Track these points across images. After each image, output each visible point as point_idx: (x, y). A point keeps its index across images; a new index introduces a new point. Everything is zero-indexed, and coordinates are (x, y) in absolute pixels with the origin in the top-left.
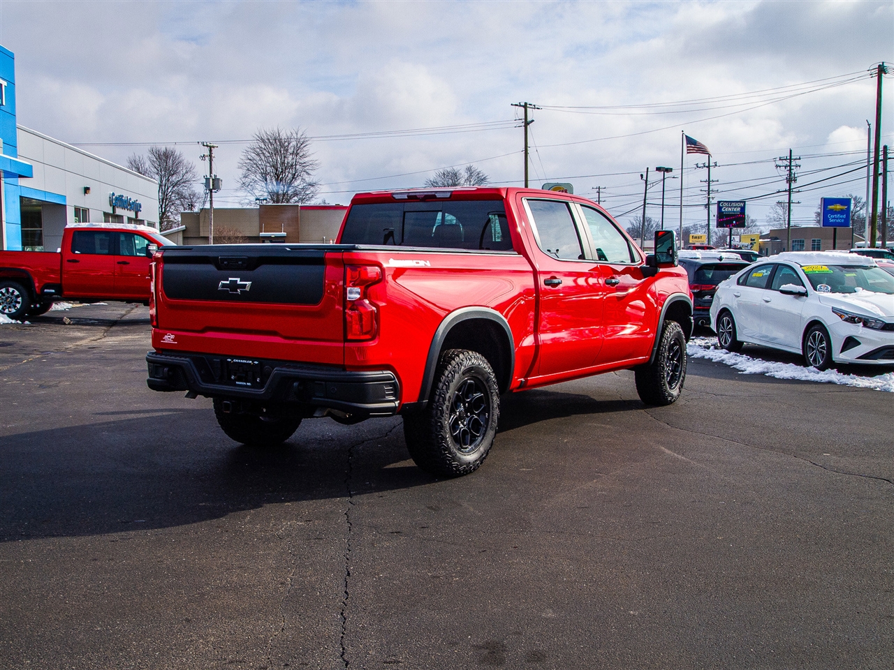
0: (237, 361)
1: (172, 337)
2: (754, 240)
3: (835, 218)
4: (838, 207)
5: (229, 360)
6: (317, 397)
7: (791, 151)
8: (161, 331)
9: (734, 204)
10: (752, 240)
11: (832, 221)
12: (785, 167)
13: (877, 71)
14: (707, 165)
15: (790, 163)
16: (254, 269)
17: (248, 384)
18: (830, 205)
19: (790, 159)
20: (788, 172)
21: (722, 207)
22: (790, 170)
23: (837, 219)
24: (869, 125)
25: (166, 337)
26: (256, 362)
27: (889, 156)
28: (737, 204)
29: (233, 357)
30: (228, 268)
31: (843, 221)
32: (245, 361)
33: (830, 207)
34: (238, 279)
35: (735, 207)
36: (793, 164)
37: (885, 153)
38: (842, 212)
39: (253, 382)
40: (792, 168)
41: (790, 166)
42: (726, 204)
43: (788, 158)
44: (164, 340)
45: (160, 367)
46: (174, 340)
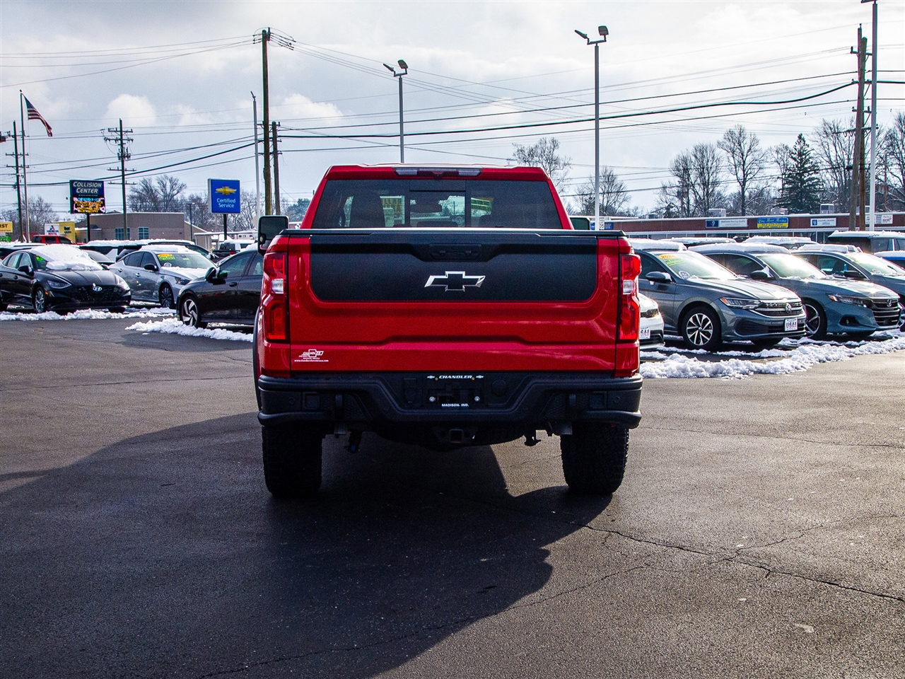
0: (445, 377)
1: (319, 353)
2: (68, 229)
3: (224, 203)
4: (228, 190)
5: (431, 377)
6: (595, 410)
7: (121, 121)
8: (297, 347)
9: (90, 184)
10: (65, 228)
11: (221, 206)
12: (116, 140)
13: (261, 37)
14: (12, 134)
15: (121, 135)
16: (486, 260)
17: (463, 405)
18: (218, 188)
19: (121, 131)
20: (120, 147)
21: (76, 188)
22: (122, 144)
23: (227, 203)
24: (254, 97)
25: (305, 354)
26: (480, 377)
27: (279, 133)
28: (94, 185)
29: (437, 373)
31: (233, 206)
32: (460, 377)
33: (219, 190)
34: (464, 273)
35: (92, 188)
36: (124, 137)
37: (275, 131)
38: (231, 196)
39: (471, 401)
40: (124, 142)
41: (121, 140)
42: (81, 184)
43: (119, 129)
44: (302, 358)
45: (315, 394)
46: (321, 358)
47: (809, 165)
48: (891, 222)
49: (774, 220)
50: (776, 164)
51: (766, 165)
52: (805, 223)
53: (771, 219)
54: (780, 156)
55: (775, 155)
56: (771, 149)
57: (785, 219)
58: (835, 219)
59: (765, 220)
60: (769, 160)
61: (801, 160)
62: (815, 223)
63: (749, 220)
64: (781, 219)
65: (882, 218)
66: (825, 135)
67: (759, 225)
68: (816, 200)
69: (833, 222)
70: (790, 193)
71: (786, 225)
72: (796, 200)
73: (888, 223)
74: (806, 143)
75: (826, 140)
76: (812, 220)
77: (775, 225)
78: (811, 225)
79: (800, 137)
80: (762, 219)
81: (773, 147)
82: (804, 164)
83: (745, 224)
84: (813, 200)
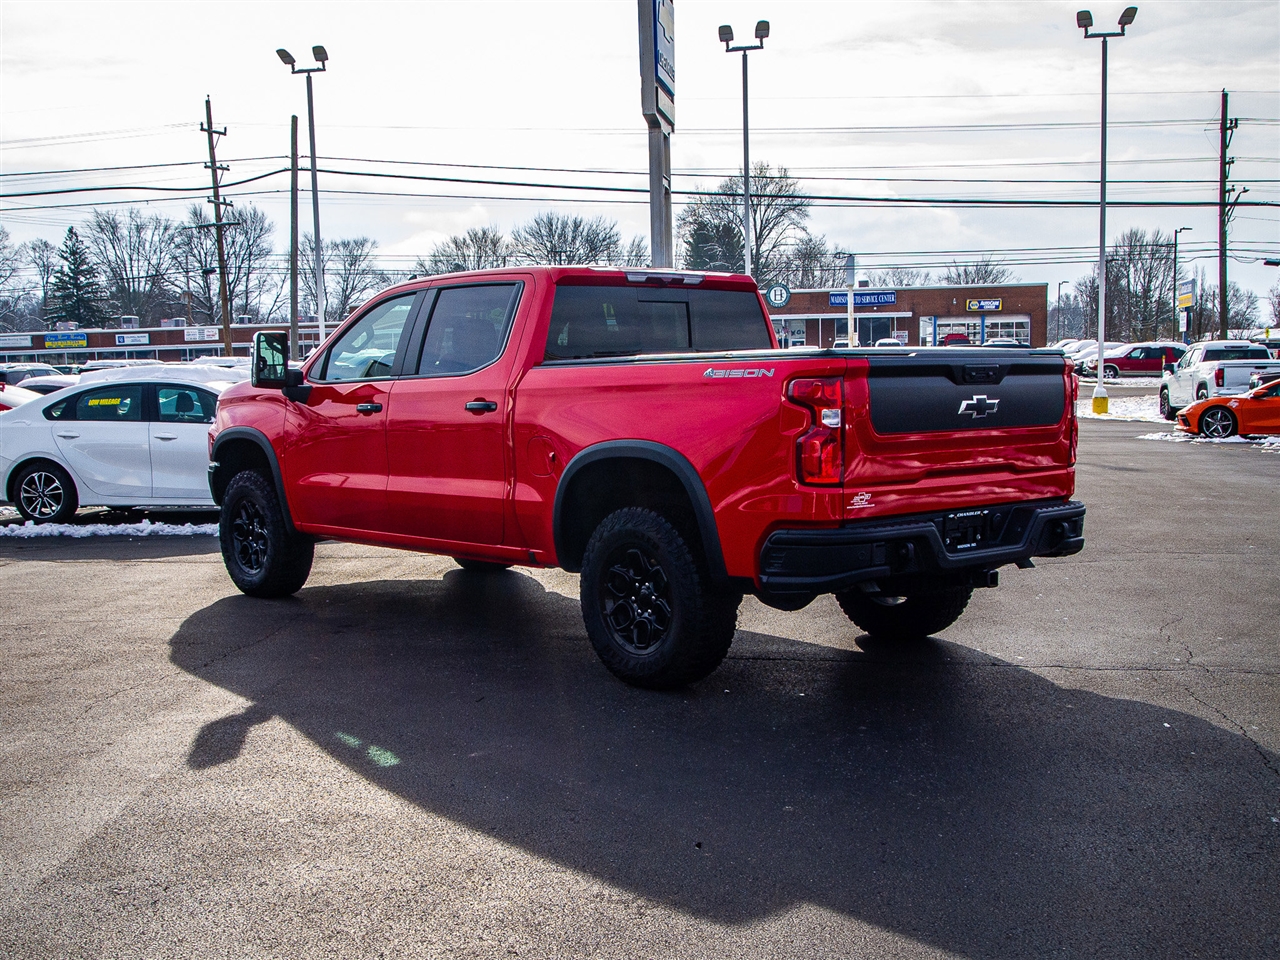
0: (961, 515)
5: (952, 516)
6: (1070, 538)
8: (847, 491)
16: (1000, 382)
17: (973, 545)
25: (856, 498)
26: (986, 512)
30: (974, 381)
32: (972, 513)
34: (986, 397)
44: (853, 504)
45: (883, 546)
46: (869, 502)
47: (85, 267)
48: (217, 338)
49: (68, 337)
50: (33, 265)
51: (21, 266)
52: (109, 340)
53: (63, 335)
54: (37, 255)
55: (32, 253)
56: (25, 245)
57: (82, 335)
58: (147, 335)
59: (56, 338)
60: (23, 260)
61: (75, 259)
62: (121, 340)
63: (34, 338)
64: (77, 335)
65: (206, 333)
66: (99, 230)
67: (47, 344)
68: (98, 311)
69: (145, 339)
70: (64, 301)
71: (85, 343)
72: (73, 312)
73: (213, 339)
74: (80, 238)
75: (101, 235)
76: (117, 336)
77: (69, 343)
78: (117, 343)
79: (71, 231)
80: (52, 336)
81: (28, 243)
82: (79, 265)
83: (28, 343)
84: (94, 311)
